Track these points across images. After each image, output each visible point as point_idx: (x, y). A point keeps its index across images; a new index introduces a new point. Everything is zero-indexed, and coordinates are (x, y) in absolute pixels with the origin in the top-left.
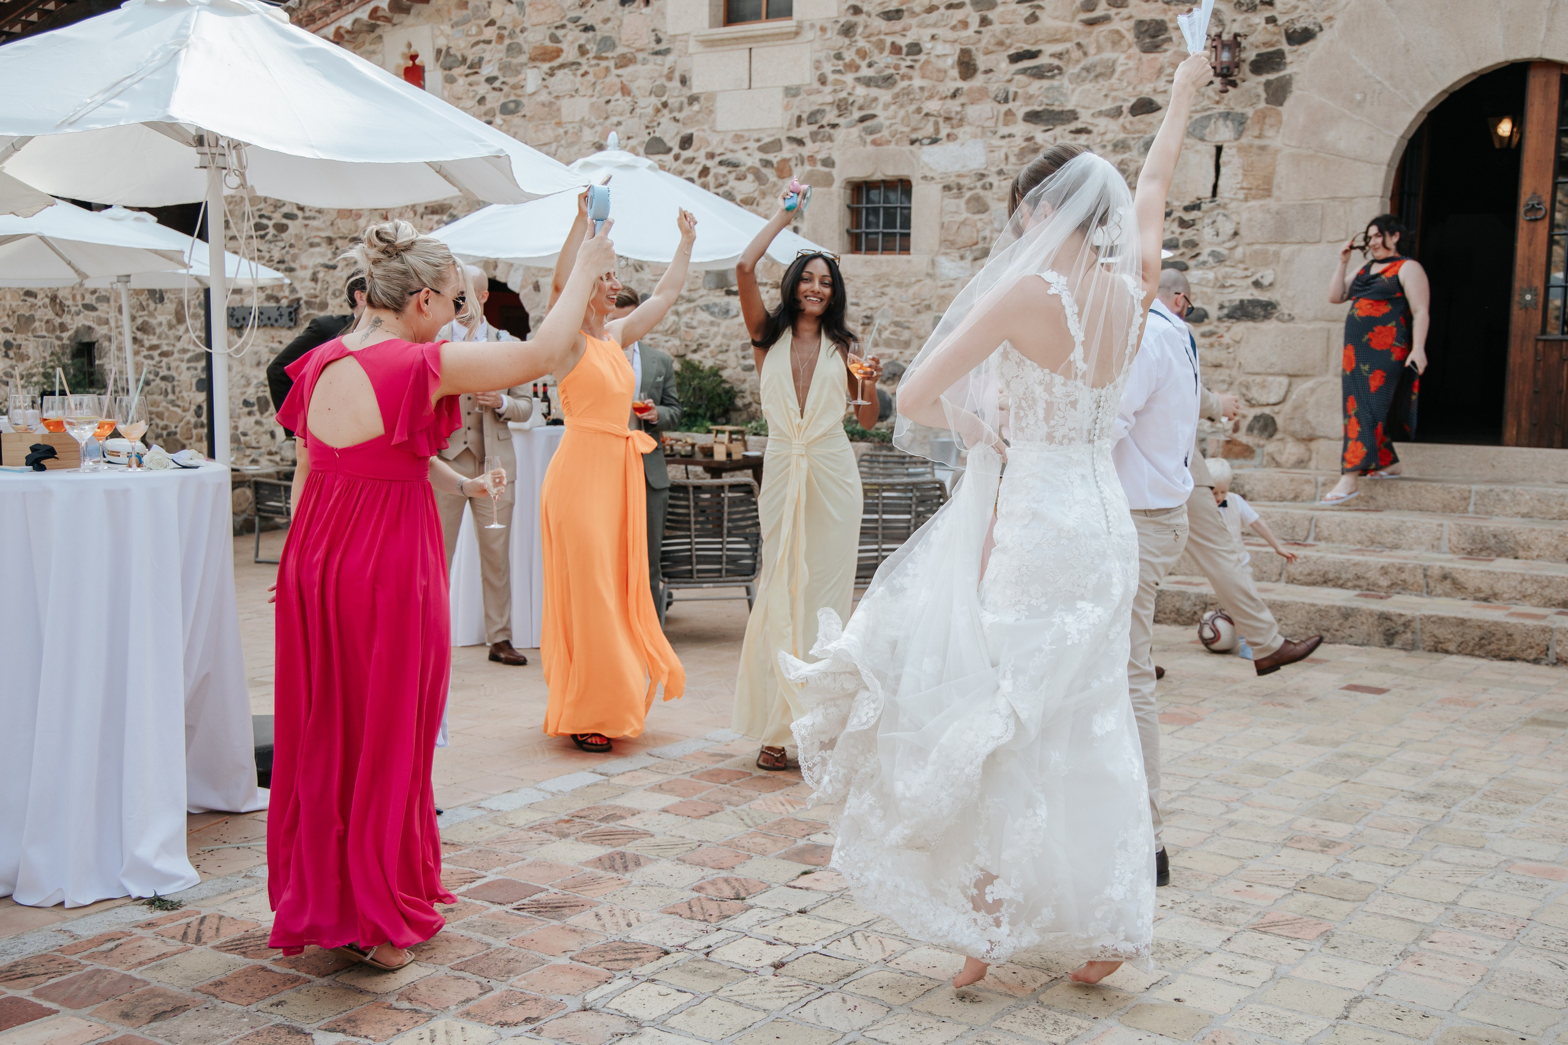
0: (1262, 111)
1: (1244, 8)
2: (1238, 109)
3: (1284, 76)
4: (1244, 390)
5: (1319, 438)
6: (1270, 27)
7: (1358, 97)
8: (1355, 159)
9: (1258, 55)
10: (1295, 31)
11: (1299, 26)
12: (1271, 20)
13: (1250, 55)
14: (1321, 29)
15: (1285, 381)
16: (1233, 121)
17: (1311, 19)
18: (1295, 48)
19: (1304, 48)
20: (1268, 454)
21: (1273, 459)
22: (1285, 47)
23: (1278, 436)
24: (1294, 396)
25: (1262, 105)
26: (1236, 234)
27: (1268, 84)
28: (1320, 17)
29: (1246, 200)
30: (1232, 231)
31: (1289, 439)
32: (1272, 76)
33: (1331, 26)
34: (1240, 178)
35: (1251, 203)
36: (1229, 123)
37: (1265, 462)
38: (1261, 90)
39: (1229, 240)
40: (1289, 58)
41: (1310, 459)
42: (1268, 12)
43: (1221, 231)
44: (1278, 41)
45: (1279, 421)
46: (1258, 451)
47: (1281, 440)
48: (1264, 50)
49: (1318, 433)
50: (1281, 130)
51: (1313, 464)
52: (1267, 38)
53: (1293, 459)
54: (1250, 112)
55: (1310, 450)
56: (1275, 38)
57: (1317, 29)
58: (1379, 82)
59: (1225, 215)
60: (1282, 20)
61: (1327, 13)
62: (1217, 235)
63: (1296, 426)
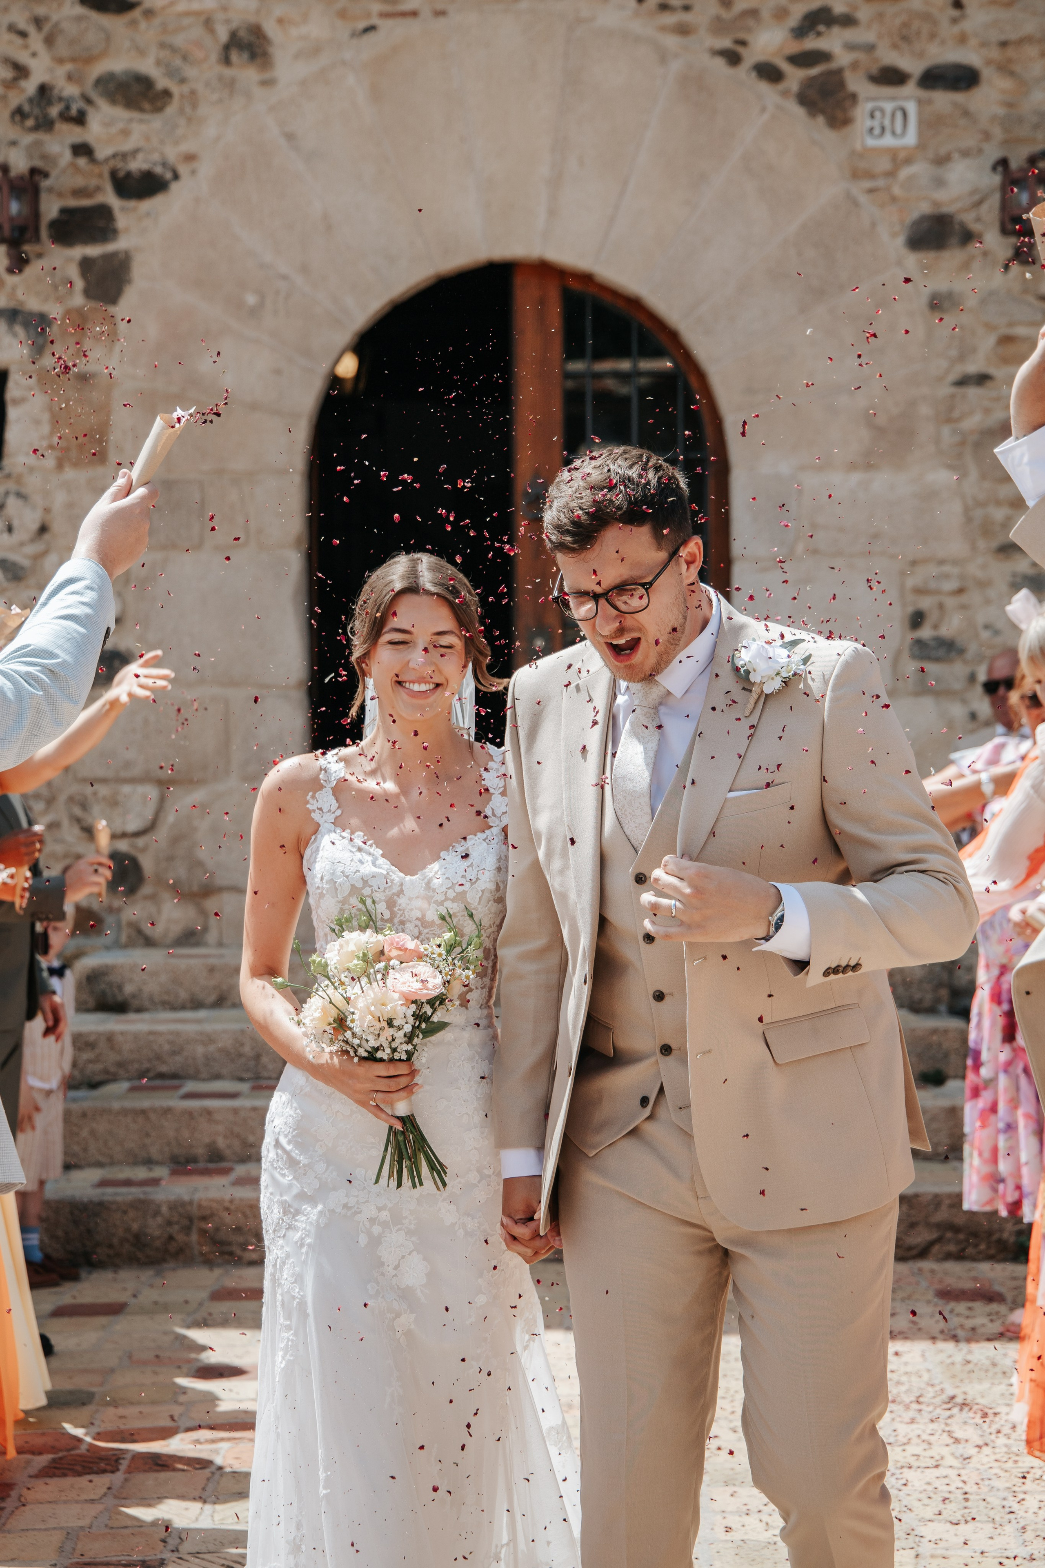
0: (79, 311)
1: (30, 123)
2: (33, 304)
3: (114, 255)
4: (77, 811)
5: (220, 890)
6: (82, 162)
7: (251, 299)
8: (254, 407)
9: (64, 211)
10: (129, 175)
11: (136, 165)
12: (82, 150)
13: (50, 209)
14: (176, 176)
15: (152, 792)
16: (26, 325)
17: (156, 157)
18: (132, 203)
19: (146, 205)
20: (131, 924)
21: (140, 932)
22: (109, 197)
23: (146, 889)
24: (170, 818)
25: (78, 300)
26: (43, 529)
27: (86, 265)
28: (172, 154)
29: (60, 466)
30: (35, 526)
31: (166, 895)
32: (93, 251)
33: (193, 172)
34: (46, 429)
35: (70, 473)
36: (19, 329)
37: (124, 938)
38: (74, 272)
39: (32, 541)
40: (122, 221)
41: (205, 929)
42: (75, 135)
43: (16, 523)
44: (98, 189)
45: (147, 864)
46: (110, 920)
47: (153, 898)
48: (73, 203)
49: (219, 881)
50: (117, 348)
51: (212, 937)
52: (79, 182)
53: (176, 930)
54: (54, 311)
55: (203, 913)
56: (93, 182)
57: (168, 175)
58: (285, 277)
59: (20, 495)
60: (103, 152)
61: (186, 147)
62: (10, 529)
63: (180, 871)
